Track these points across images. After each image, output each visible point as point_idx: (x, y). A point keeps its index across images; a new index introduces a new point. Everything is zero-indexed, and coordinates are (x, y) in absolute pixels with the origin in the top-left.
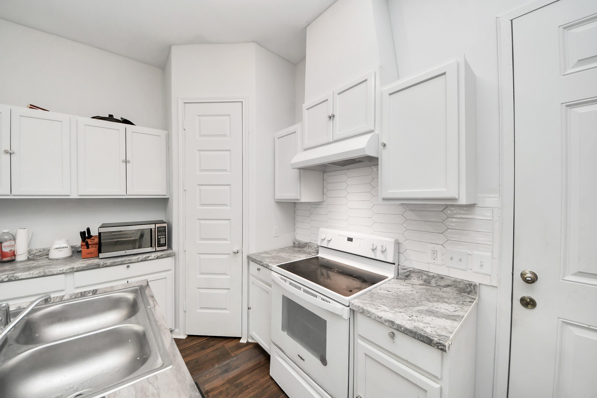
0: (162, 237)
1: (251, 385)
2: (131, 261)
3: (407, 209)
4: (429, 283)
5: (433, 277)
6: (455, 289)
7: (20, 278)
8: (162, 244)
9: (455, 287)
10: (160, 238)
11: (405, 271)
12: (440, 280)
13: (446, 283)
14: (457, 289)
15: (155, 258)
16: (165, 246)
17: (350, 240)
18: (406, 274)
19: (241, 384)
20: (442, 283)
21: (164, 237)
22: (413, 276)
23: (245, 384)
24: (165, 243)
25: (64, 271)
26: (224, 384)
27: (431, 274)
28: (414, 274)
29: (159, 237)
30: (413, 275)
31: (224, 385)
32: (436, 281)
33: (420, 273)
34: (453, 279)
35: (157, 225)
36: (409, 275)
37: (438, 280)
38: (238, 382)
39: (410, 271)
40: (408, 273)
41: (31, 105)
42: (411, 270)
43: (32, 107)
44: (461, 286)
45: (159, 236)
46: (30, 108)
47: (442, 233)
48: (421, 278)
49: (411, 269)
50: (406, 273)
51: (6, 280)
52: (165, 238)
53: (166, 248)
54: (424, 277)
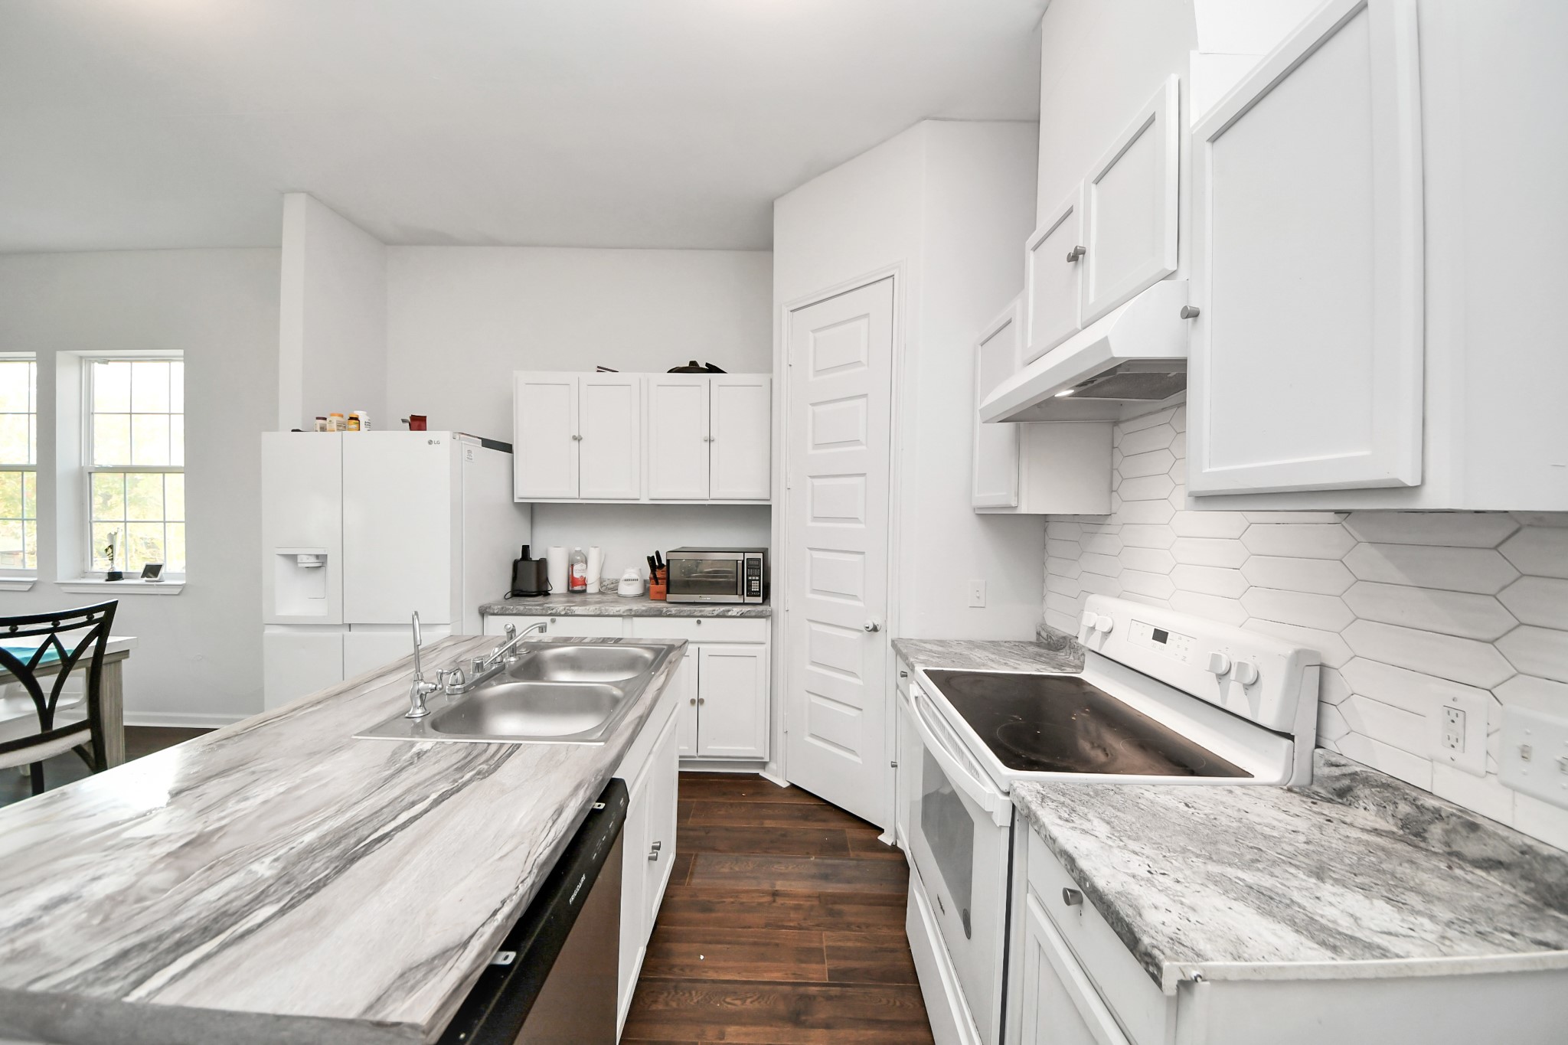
0: (754, 578)
1: (858, 927)
2: (703, 613)
3: (1360, 538)
4: (1417, 835)
5: (1438, 815)
6: (1523, 883)
7: (576, 613)
8: (754, 592)
9: (1524, 877)
10: (752, 580)
11: (1337, 772)
12: (1464, 833)
13: (1488, 852)
14: (1532, 885)
15: (739, 615)
16: (759, 596)
17: (1160, 636)
18: (1338, 785)
19: (840, 913)
20: (1473, 848)
21: (757, 578)
22: (1362, 795)
23: (852, 919)
24: (760, 591)
25: (621, 613)
26: (809, 897)
27: (1430, 802)
28: (1367, 792)
29: (750, 578)
30: (1362, 791)
31: (810, 899)
32: (1447, 832)
33: (1389, 789)
34: (1518, 840)
35: (748, 556)
36: (1350, 790)
37: (1454, 830)
38: (837, 907)
39: (1353, 776)
40: (1346, 782)
41: (598, 367)
42: (1355, 773)
43: (601, 369)
44: (1551, 878)
45: (750, 575)
46: (598, 371)
47: (1492, 642)
48: (1390, 808)
49: (1358, 769)
50: (1337, 778)
51: (563, 613)
52: (759, 580)
53: (760, 600)
54: (1404, 808)
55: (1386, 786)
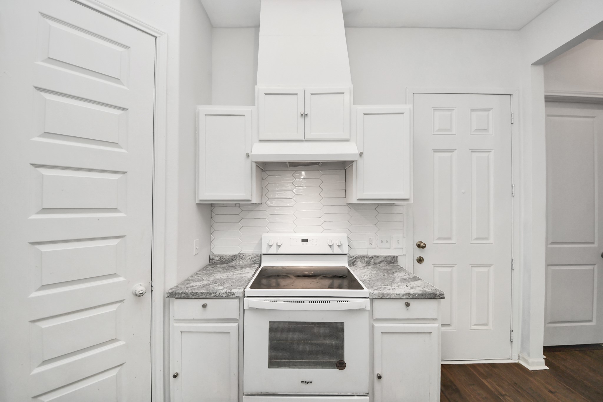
3: (351, 208)
4: (369, 263)
5: (372, 258)
6: (386, 262)
9: (386, 261)
11: (353, 258)
12: (376, 259)
13: (381, 260)
14: (387, 262)
17: (305, 241)
18: (353, 261)
20: (378, 261)
22: (358, 261)
27: (370, 256)
28: (359, 259)
30: (358, 260)
32: (374, 260)
33: (363, 257)
34: (384, 256)
36: (355, 261)
37: (375, 259)
39: (356, 258)
40: (355, 260)
42: (357, 257)
44: (389, 260)
47: (375, 225)
48: (364, 261)
49: (357, 256)
50: (353, 260)
54: (366, 259)
55: (362, 257)
